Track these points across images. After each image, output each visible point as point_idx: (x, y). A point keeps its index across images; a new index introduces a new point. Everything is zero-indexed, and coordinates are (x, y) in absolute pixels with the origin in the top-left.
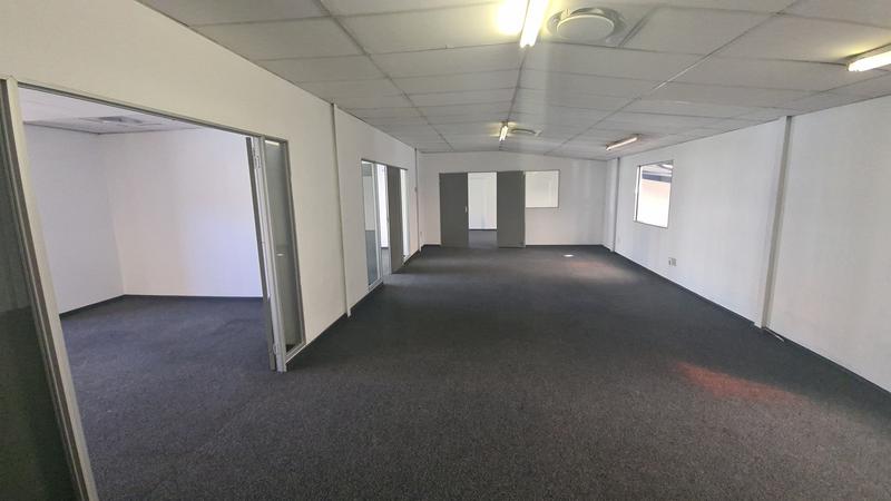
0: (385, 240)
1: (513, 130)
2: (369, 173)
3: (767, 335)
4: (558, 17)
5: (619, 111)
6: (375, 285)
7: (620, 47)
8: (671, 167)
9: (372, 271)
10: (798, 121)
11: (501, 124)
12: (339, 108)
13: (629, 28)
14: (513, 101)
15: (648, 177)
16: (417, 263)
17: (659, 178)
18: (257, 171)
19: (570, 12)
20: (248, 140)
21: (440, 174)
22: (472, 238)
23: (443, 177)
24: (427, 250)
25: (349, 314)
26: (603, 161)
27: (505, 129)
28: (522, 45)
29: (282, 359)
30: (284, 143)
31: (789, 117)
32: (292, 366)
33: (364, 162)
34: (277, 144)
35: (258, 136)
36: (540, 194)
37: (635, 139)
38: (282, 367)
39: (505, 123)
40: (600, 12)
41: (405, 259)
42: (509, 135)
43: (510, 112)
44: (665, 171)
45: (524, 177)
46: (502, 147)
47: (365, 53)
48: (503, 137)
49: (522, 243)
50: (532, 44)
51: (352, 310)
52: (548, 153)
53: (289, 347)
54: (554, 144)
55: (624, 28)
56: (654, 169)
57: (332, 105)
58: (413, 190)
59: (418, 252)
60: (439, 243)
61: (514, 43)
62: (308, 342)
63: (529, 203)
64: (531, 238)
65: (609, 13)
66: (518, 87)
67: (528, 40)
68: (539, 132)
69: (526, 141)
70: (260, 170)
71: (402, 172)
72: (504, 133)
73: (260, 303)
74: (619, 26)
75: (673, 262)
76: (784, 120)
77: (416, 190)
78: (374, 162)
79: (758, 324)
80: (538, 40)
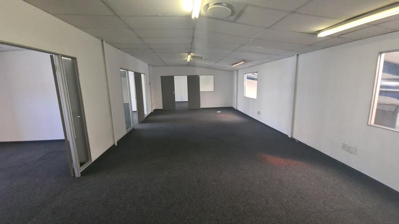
0: (134, 108)
1: (193, 57)
2: (124, 75)
3: (293, 140)
4: (208, 5)
5: (236, 50)
6: (130, 129)
7: (234, 21)
8: (257, 74)
9: (128, 123)
10: (301, 57)
11: (187, 54)
12: (106, 42)
13: (237, 13)
14: (192, 44)
15: (248, 78)
16: (151, 118)
17: (253, 79)
18: (58, 73)
19: (213, 4)
20: (52, 57)
21: (161, 77)
22: (177, 106)
23: (162, 78)
24: (156, 112)
25: (116, 144)
26: (231, 72)
27: (189, 56)
28: (193, 17)
29: (78, 171)
30: (74, 59)
31: (298, 55)
32: (83, 174)
33: (121, 70)
34: (70, 59)
35: (57, 54)
36: (206, 85)
37: (243, 62)
38: (78, 174)
39: (189, 53)
40: (225, 5)
41: (145, 116)
42: (191, 59)
43: (191, 48)
44: (255, 76)
45: (199, 78)
46: (189, 65)
47: (116, 15)
48: (188, 60)
49: (199, 107)
50: (197, 17)
51: (117, 142)
52: (209, 68)
53: (82, 164)
54: (212, 64)
55: (235, 13)
56: (250, 75)
57: (102, 41)
58: (148, 84)
59: (152, 113)
60: (162, 108)
61: (189, 16)
62: (93, 160)
63: (201, 90)
64: (203, 105)
65: (229, 6)
66: (193, 37)
67: (195, 15)
68: (204, 58)
69: (199, 62)
70: (59, 73)
71: (142, 76)
72: (189, 58)
73: (63, 143)
74: (233, 13)
75: (259, 113)
76: (296, 56)
77: (150, 84)
78: (127, 70)
79: (290, 136)
80: (200, 16)
